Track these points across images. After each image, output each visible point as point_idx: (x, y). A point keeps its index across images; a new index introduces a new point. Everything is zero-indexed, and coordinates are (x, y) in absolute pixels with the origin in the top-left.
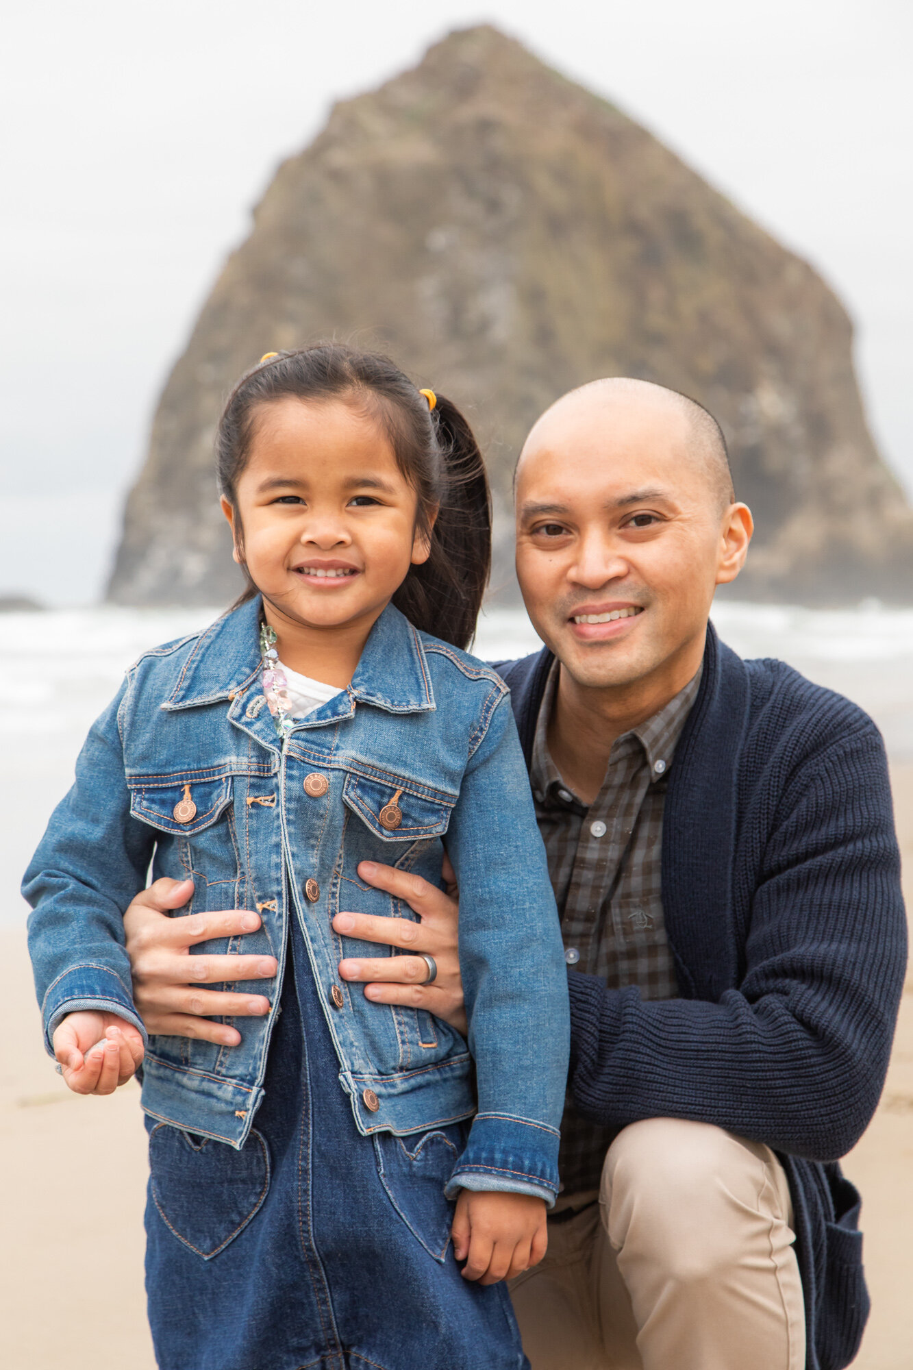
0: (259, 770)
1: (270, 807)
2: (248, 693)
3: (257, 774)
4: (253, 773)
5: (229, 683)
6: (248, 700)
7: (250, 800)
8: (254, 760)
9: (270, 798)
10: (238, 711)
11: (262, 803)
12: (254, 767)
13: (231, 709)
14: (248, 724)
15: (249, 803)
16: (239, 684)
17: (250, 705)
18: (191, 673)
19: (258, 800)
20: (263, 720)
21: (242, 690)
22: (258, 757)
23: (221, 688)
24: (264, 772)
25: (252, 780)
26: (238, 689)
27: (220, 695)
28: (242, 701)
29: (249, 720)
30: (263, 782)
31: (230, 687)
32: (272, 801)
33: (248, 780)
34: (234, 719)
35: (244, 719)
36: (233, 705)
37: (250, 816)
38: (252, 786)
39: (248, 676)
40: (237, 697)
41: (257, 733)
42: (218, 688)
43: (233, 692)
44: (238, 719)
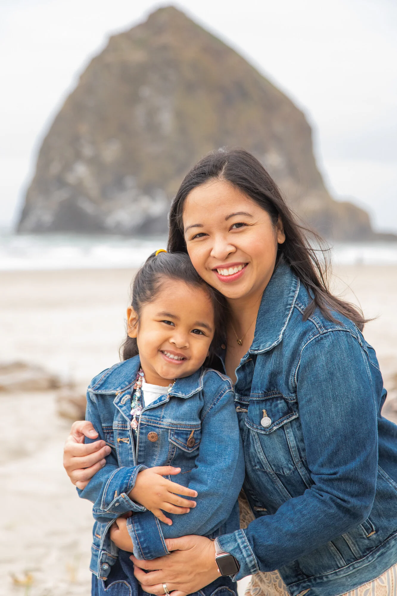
0: (122, 427)
1: (127, 443)
2: (124, 393)
3: (121, 429)
4: (120, 429)
5: (118, 388)
6: (123, 396)
7: (119, 440)
8: (120, 422)
9: (127, 439)
10: (118, 400)
11: (124, 441)
12: (120, 425)
13: (115, 399)
14: (121, 407)
15: (118, 441)
16: (122, 388)
17: (123, 399)
18: (105, 378)
19: (122, 440)
20: (127, 405)
21: (122, 392)
22: (122, 421)
23: (114, 389)
24: (124, 428)
25: (120, 431)
26: (120, 391)
27: (113, 392)
28: (120, 396)
29: (121, 405)
30: (124, 432)
31: (118, 389)
32: (128, 441)
33: (118, 431)
34: (116, 404)
35: (120, 404)
36: (116, 398)
37: (119, 446)
38: (120, 434)
39: (127, 386)
40: (119, 395)
41: (123, 411)
42: (113, 388)
43: (118, 392)
44: (117, 404)
